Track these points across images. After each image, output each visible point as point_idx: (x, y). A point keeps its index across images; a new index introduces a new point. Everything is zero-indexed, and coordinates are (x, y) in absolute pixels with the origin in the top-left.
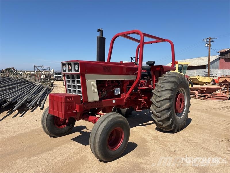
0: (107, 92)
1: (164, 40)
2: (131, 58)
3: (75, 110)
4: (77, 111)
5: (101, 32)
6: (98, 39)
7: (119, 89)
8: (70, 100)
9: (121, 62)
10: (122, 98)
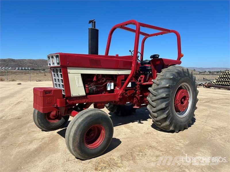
0: (96, 87)
1: (169, 31)
2: (130, 51)
3: (56, 104)
4: (57, 105)
5: (93, 23)
6: (90, 31)
7: (112, 84)
8: (50, 94)
9: (116, 55)
10: (115, 93)
